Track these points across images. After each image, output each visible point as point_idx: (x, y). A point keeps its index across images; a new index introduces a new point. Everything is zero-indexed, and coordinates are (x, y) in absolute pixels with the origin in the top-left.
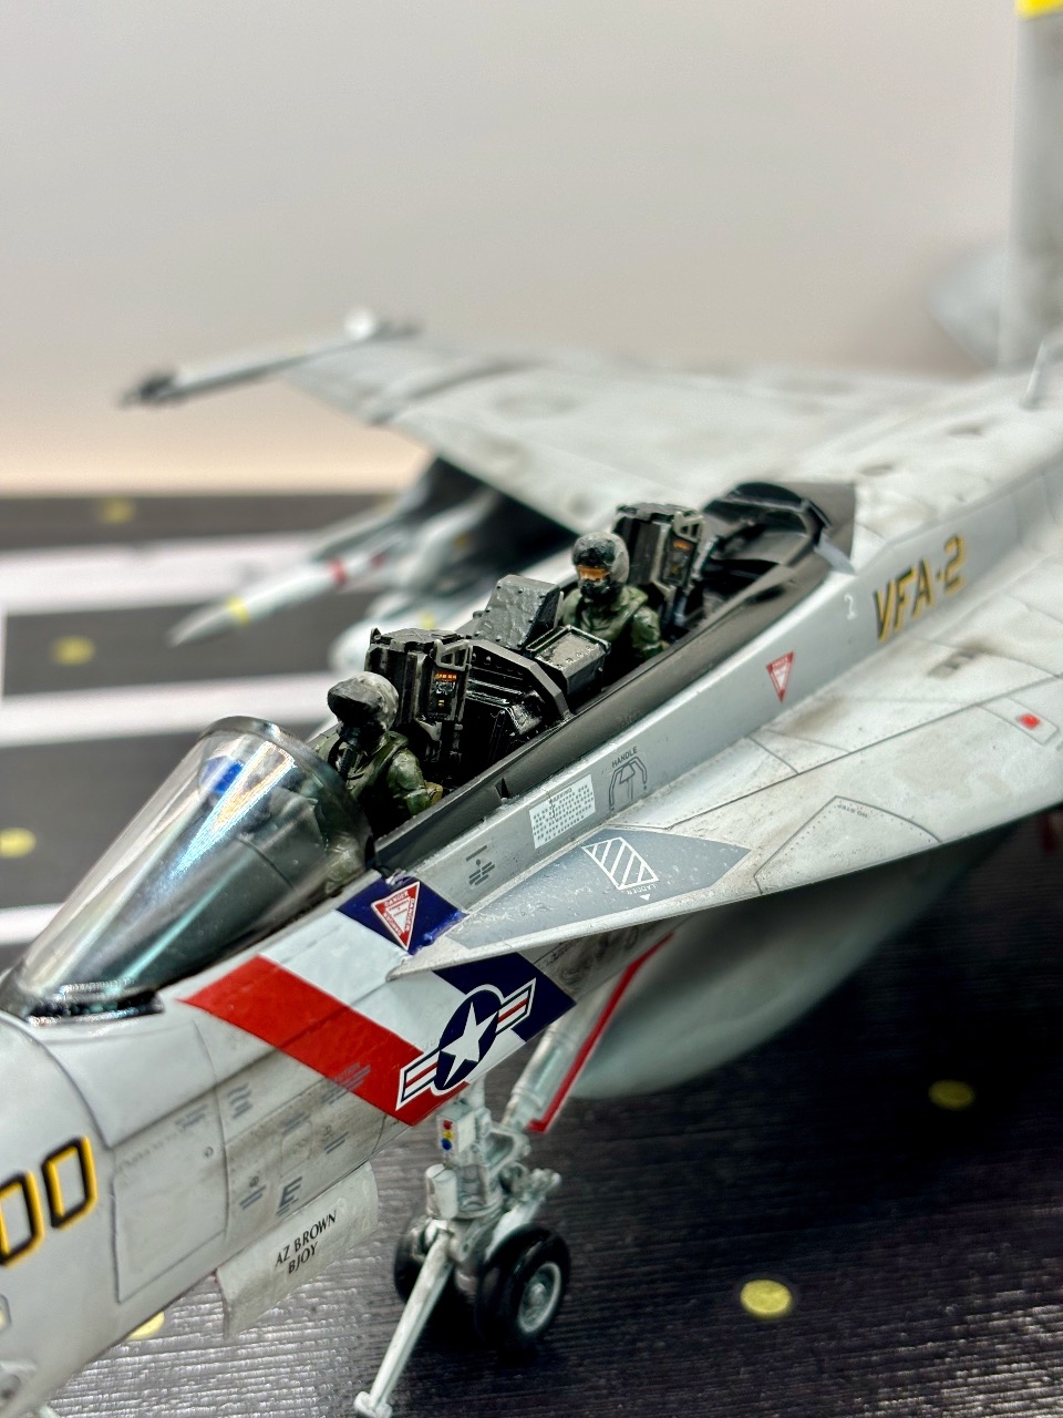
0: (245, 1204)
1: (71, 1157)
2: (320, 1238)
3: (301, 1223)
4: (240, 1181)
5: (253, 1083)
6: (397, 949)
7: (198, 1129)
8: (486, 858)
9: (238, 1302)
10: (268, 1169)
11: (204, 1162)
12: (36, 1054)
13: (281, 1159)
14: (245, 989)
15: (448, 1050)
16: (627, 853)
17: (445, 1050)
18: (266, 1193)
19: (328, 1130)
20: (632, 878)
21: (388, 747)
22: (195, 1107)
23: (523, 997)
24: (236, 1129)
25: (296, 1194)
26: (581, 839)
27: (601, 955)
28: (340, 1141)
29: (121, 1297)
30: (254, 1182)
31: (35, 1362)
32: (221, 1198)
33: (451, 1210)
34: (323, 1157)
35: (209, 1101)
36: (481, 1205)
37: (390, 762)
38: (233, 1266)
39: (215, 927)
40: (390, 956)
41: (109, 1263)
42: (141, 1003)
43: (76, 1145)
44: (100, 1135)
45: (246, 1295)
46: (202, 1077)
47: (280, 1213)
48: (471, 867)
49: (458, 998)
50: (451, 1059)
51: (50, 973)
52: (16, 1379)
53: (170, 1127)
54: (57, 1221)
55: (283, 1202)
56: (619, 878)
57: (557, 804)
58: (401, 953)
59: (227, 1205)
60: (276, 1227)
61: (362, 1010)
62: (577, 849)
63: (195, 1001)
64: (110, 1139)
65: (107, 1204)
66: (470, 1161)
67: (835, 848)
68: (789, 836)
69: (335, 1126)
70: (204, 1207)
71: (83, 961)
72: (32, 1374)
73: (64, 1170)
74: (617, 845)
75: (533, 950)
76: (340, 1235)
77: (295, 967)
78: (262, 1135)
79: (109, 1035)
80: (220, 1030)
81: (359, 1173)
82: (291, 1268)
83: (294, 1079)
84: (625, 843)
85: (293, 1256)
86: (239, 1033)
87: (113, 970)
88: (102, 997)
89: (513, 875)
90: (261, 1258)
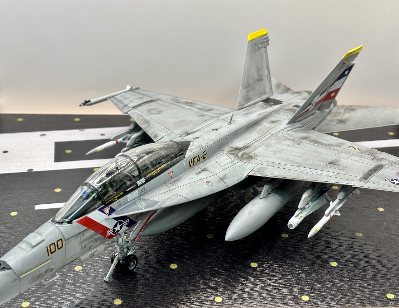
0: (84, 248)
1: (61, 241)
2: (95, 253)
3: (93, 251)
4: (83, 245)
5: (85, 233)
6: (106, 215)
7: (77, 238)
8: (120, 203)
9: (83, 261)
10: (87, 244)
11: (78, 242)
12: (56, 228)
13: (89, 243)
14: (84, 220)
15: (115, 229)
16: (142, 202)
17: (114, 229)
18: (87, 247)
19: (96, 239)
20: (142, 206)
21: (107, 187)
22: (77, 235)
23: (127, 221)
24: (83, 238)
25: (91, 247)
26: (136, 200)
27: (140, 216)
28: (98, 240)
29: (67, 259)
30: (85, 245)
31: (55, 266)
32: (80, 247)
33: (119, 251)
34: (95, 243)
35: (79, 235)
36: (123, 251)
37: (108, 189)
38: (82, 256)
39: (81, 212)
40: (106, 216)
41: (65, 254)
42: (70, 222)
43: (61, 239)
44: (64, 238)
45: (84, 260)
46: (78, 232)
47: (89, 250)
48: (118, 204)
49: (116, 222)
50: (115, 230)
51: (59, 218)
52: (53, 268)
53: (74, 238)
54: (58, 249)
55: (89, 248)
56: (140, 206)
57: (132, 195)
58: (107, 216)
59: (81, 248)
60: (89, 251)
61: (101, 223)
62: (135, 201)
63: (77, 222)
64: (66, 239)
65: (65, 247)
66: (122, 244)
67: (173, 202)
68: (166, 200)
69: (97, 238)
70: (78, 248)
71: (63, 216)
72: (55, 268)
73: (60, 242)
74: (141, 201)
75: (128, 215)
76: (98, 253)
77: (91, 218)
78: (86, 239)
79: (66, 226)
80: (81, 226)
81: (101, 245)
82: (91, 257)
83: (91, 232)
84: (142, 201)
85: (91, 255)
86: (83, 226)
87: (67, 218)
88: (66, 221)
89: (125, 205)
90: (87, 255)
